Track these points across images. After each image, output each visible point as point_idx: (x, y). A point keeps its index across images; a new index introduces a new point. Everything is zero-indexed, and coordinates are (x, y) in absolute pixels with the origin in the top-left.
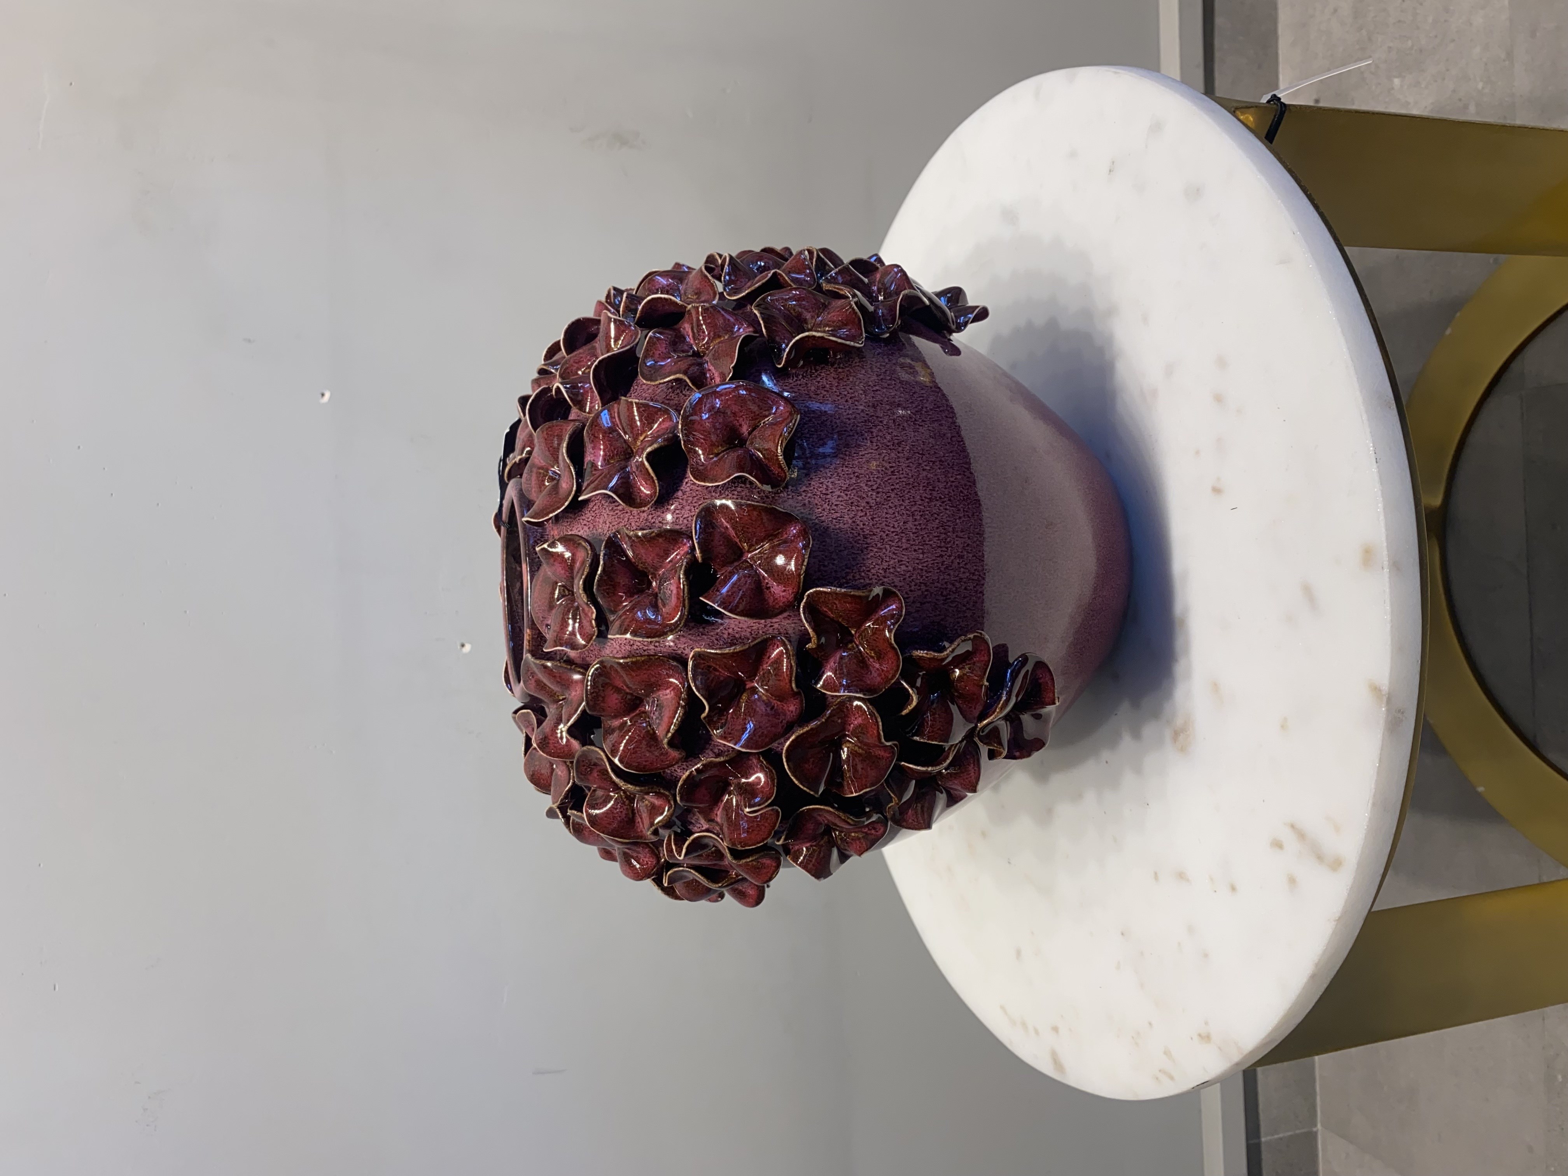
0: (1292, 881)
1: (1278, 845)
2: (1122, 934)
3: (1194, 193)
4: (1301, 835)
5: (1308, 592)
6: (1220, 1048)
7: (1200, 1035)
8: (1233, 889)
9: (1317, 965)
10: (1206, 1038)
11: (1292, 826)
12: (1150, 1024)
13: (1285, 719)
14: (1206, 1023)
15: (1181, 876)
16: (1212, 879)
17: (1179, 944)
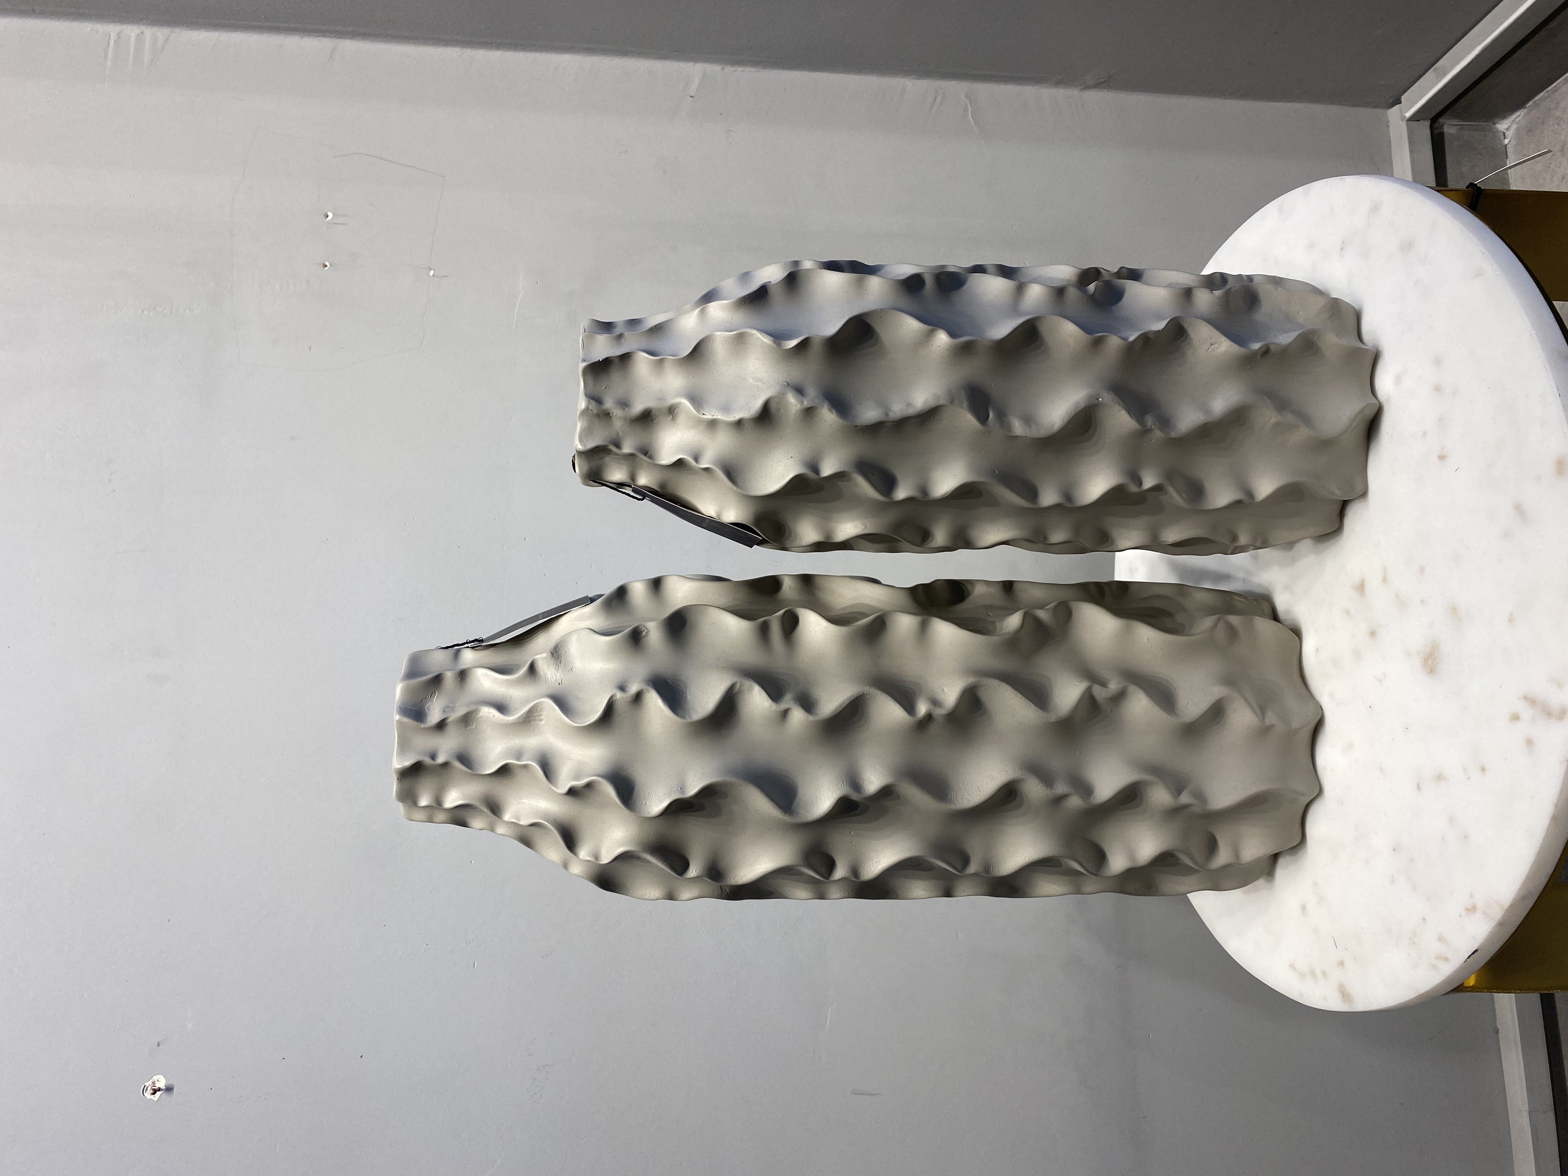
0: (1529, 742)
1: (1515, 718)
2: (1394, 850)
3: (1407, 246)
4: (1531, 701)
5: (1519, 510)
6: (1484, 913)
7: (1467, 909)
8: (1483, 770)
9: (1556, 805)
10: (1472, 909)
11: (1526, 698)
12: (1424, 919)
13: (1511, 614)
14: (1471, 896)
15: (1440, 777)
16: (1465, 770)
17: (1443, 837)
